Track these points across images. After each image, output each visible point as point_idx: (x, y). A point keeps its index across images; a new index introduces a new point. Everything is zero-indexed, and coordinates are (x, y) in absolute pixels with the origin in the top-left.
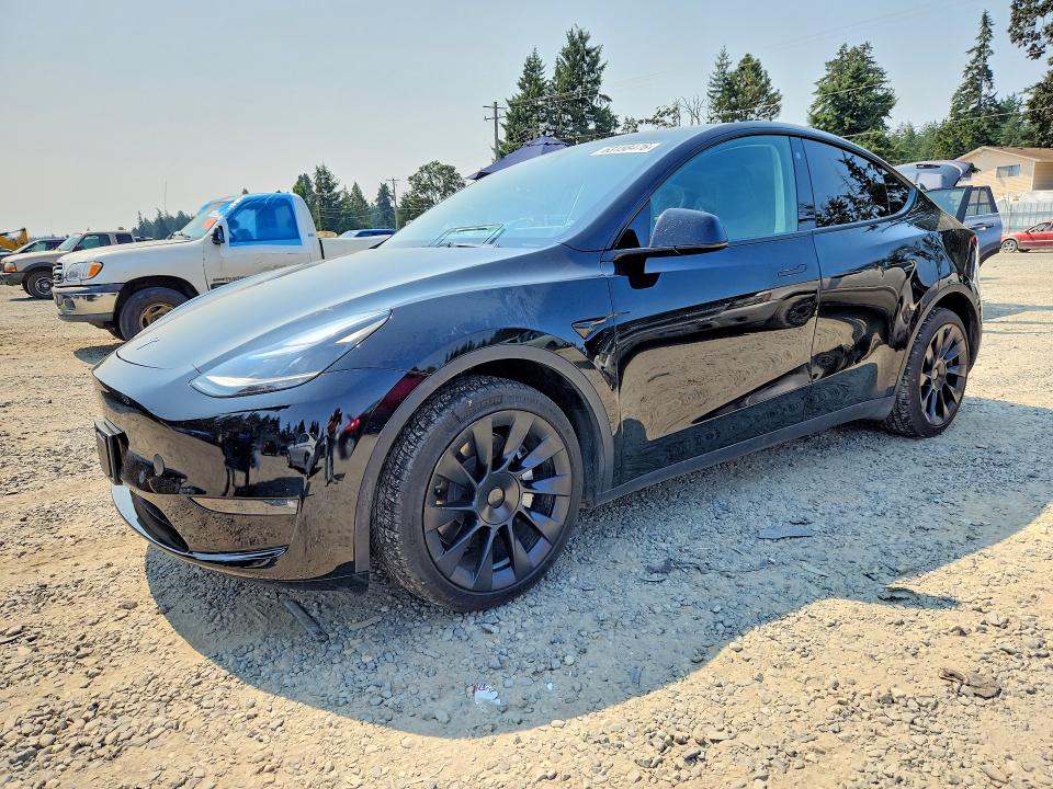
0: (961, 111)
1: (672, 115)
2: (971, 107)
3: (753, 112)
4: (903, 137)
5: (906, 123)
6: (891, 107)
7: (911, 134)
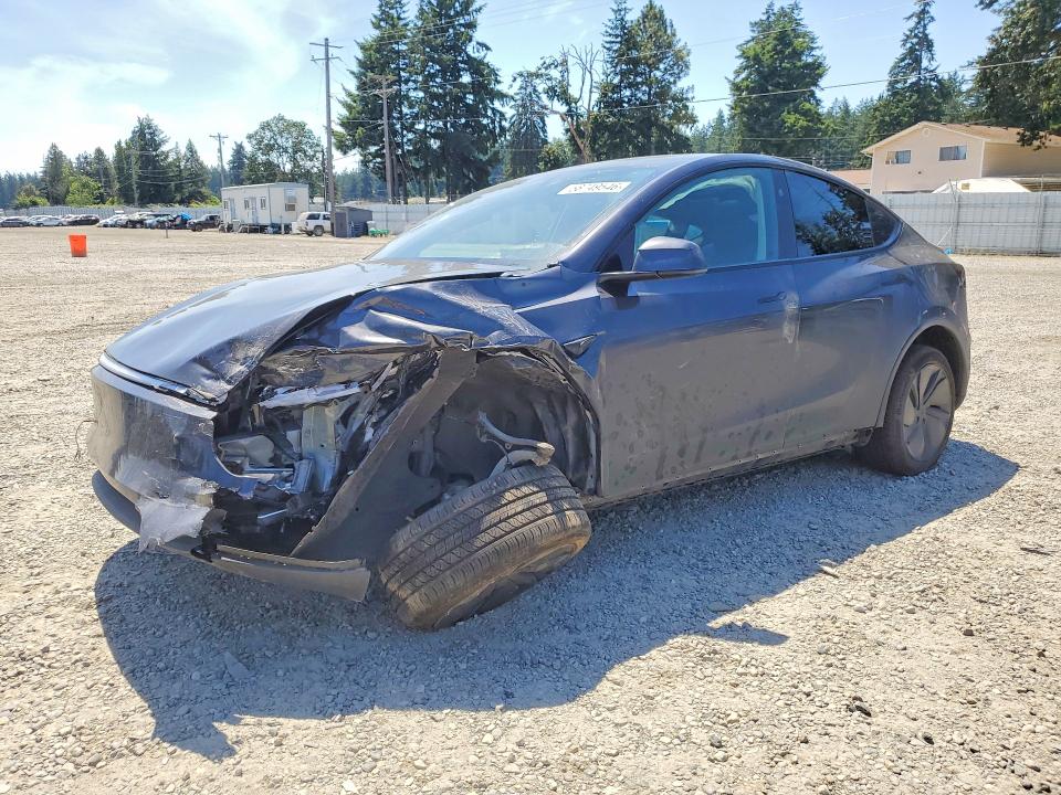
0: (899, 86)
1: (560, 68)
2: (909, 81)
3: (658, 69)
4: (837, 112)
5: (840, 99)
6: (821, 76)
7: (846, 110)
